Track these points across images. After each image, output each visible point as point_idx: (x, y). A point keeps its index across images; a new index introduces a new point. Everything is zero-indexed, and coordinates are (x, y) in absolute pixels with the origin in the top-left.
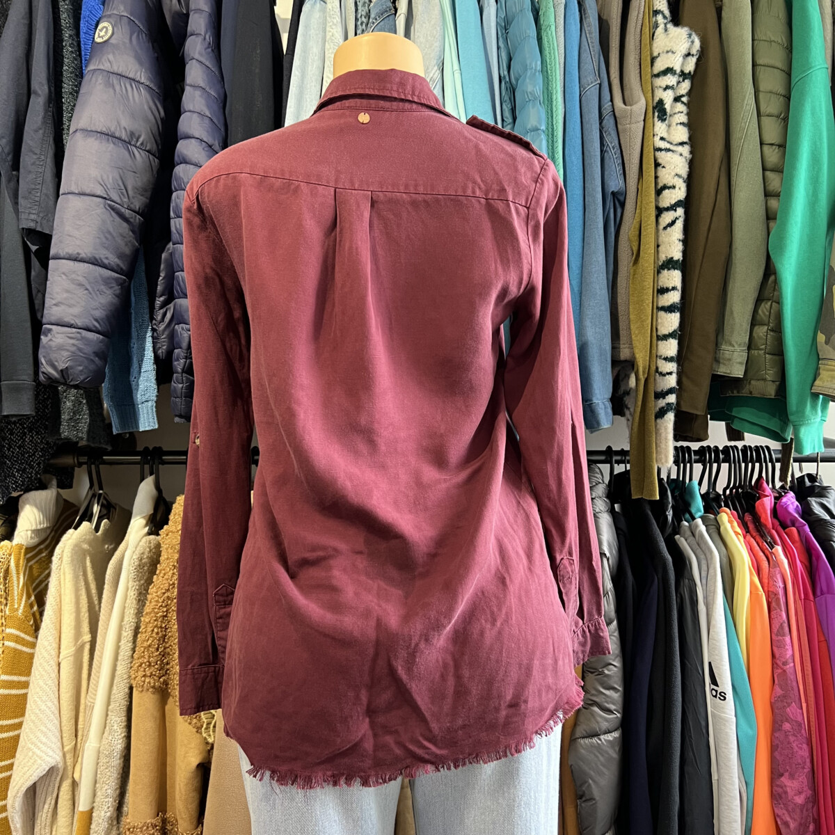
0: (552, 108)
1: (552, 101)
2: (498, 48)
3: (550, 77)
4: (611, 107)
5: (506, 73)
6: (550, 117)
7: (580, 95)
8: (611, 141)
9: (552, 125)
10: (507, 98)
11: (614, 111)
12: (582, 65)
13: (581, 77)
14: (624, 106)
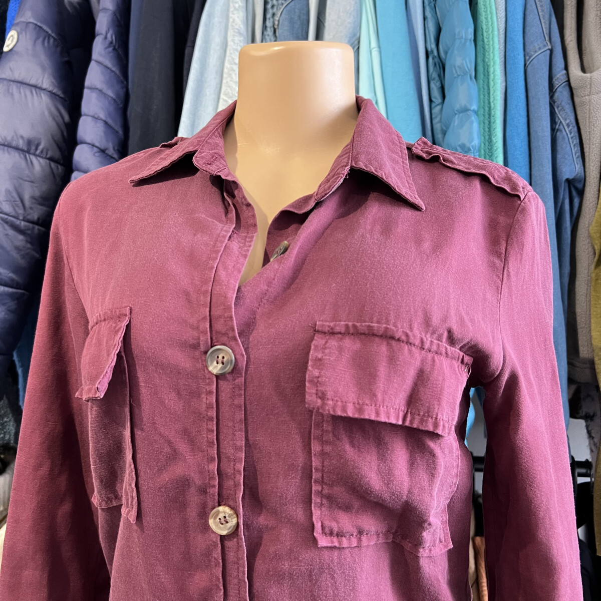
0: (488, 82)
1: (488, 75)
2: (425, 19)
3: (487, 47)
4: (565, 76)
5: (434, 46)
6: (486, 93)
7: (525, 65)
8: (565, 117)
9: (489, 103)
10: (434, 75)
11: (569, 81)
12: (527, 28)
13: (527, 43)
14: (581, 74)
